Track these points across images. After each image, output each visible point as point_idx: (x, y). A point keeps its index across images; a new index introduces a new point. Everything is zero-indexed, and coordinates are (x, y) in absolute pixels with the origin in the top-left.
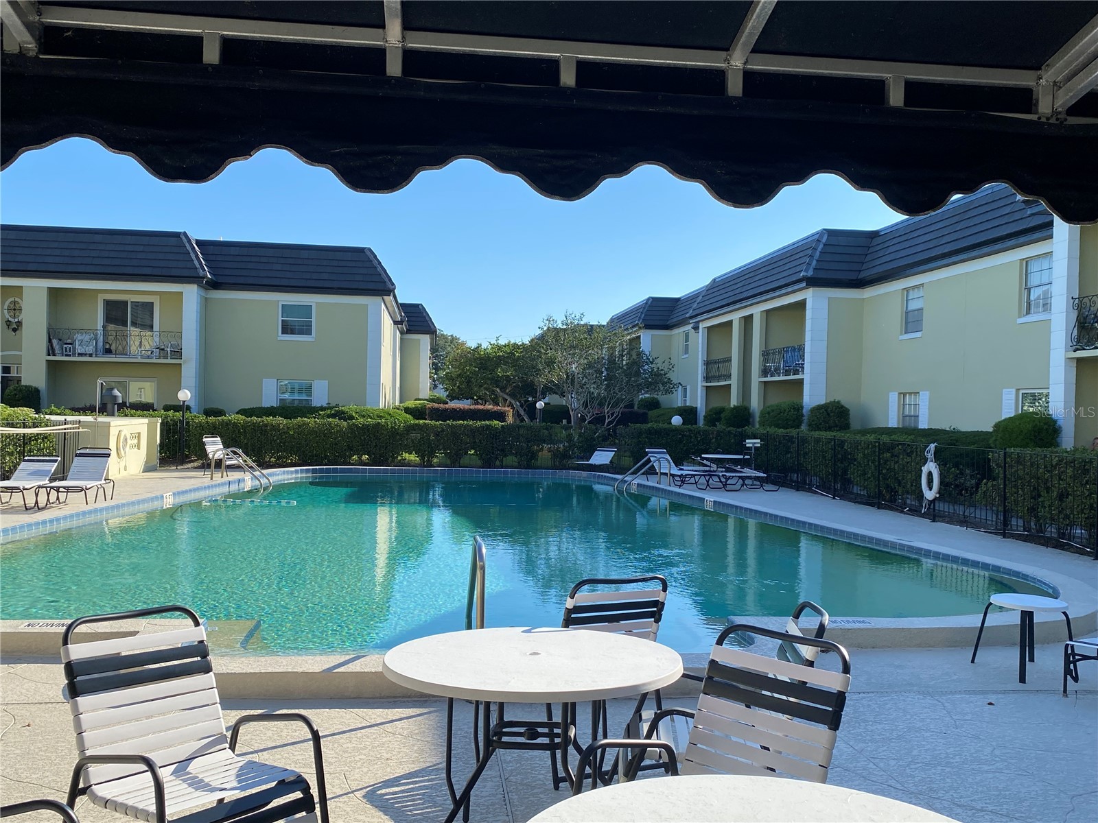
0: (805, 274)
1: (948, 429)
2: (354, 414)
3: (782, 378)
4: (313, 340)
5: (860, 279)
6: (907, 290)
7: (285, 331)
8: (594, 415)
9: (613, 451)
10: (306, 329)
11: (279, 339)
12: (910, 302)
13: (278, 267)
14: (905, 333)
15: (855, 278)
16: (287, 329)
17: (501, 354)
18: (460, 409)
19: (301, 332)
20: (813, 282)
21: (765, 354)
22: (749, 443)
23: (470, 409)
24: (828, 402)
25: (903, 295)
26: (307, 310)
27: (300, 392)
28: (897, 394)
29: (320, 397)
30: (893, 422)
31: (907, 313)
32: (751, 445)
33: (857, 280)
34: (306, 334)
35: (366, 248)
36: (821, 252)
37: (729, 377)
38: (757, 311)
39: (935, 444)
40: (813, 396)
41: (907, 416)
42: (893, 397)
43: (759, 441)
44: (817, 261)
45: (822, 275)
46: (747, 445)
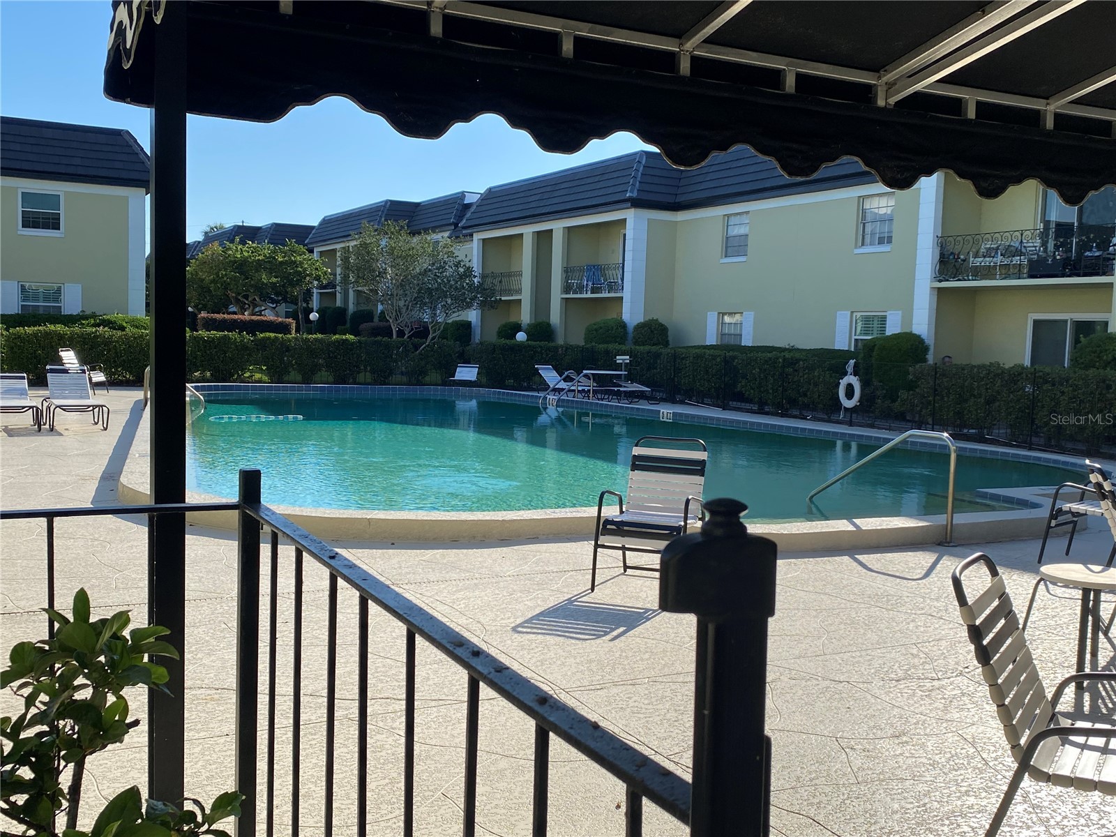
0: (631, 195)
1: (787, 347)
2: (125, 324)
3: (589, 295)
4: (63, 236)
5: (678, 203)
6: (728, 216)
7: (26, 225)
8: (412, 329)
9: (476, 367)
10: (53, 223)
11: (19, 233)
12: (729, 227)
13: (18, 147)
14: (726, 257)
15: (673, 201)
16: (31, 221)
17: (260, 258)
18: (242, 320)
19: (46, 226)
20: (637, 203)
21: (567, 271)
22: (620, 359)
23: (252, 320)
24: (647, 319)
25: (724, 219)
26: (54, 200)
27: (46, 299)
28: (716, 313)
29: (71, 303)
30: (711, 339)
31: (727, 238)
32: (621, 361)
33: (675, 203)
34: (53, 229)
35: (123, 130)
36: (642, 174)
37: (519, 291)
38: (558, 227)
39: (855, 360)
40: (632, 313)
41: (725, 334)
42: (712, 318)
43: (628, 357)
44: (640, 182)
45: (645, 197)
46: (618, 362)
